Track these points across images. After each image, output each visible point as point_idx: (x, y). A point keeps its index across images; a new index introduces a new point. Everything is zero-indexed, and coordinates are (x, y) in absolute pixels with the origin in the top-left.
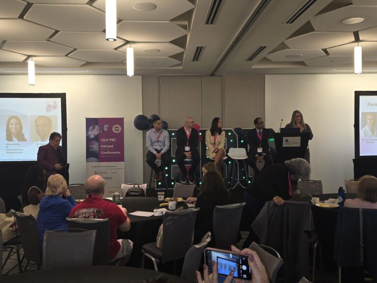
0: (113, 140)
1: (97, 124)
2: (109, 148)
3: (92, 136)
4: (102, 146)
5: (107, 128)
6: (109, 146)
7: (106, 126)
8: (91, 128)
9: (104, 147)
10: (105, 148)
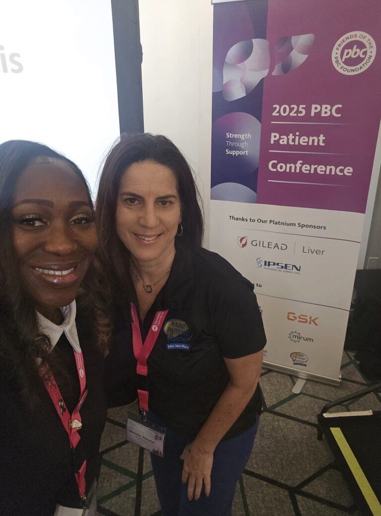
0: (326, 110)
1: (261, 35)
2: (307, 148)
3: (238, 93)
4: (274, 137)
5: (308, 50)
6: (303, 140)
7: (301, 41)
8: (233, 52)
9: (284, 141)
10: (288, 147)
